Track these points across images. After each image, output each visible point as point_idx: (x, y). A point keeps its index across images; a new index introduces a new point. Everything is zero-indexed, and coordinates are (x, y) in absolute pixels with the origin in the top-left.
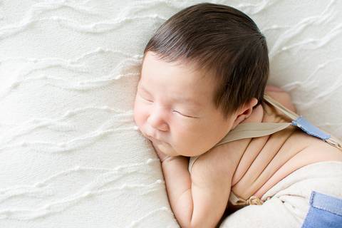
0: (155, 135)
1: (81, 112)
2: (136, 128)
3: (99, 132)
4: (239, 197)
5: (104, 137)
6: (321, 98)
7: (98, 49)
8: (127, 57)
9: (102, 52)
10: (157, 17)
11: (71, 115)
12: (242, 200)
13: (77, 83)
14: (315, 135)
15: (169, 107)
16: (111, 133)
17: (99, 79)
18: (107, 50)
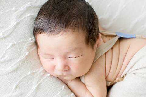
0: (63, 74)
1: (20, 82)
2: (49, 75)
3: (34, 87)
4: (110, 81)
5: (38, 88)
6: (114, 20)
7: (10, 45)
8: (26, 42)
9: (13, 45)
10: (30, 15)
11: (17, 86)
12: (112, 82)
13: (10, 68)
14: (130, 37)
15: (65, 57)
16: (39, 84)
17: (18, 60)
18: (15, 43)
